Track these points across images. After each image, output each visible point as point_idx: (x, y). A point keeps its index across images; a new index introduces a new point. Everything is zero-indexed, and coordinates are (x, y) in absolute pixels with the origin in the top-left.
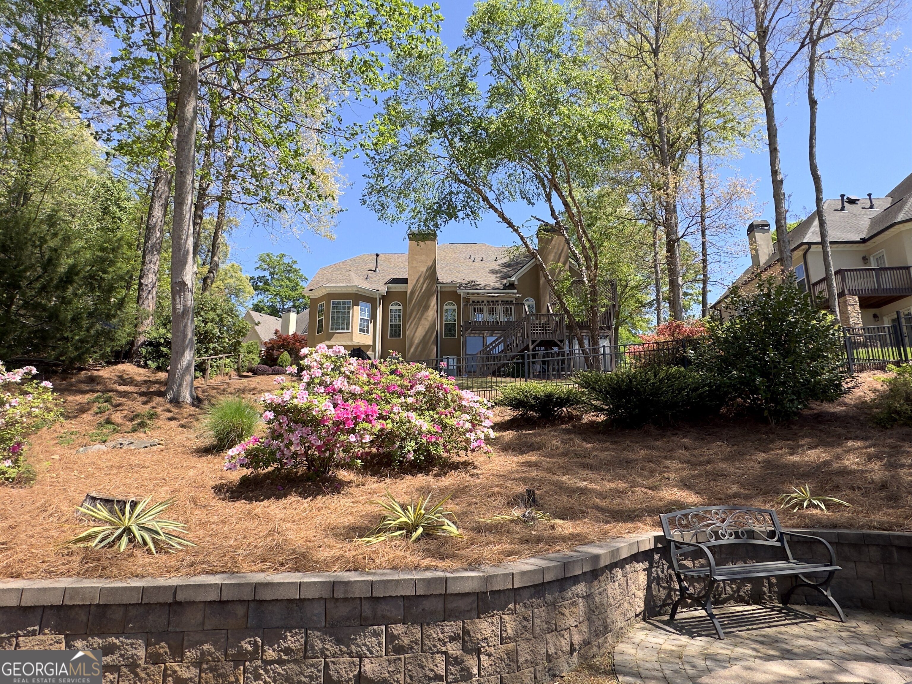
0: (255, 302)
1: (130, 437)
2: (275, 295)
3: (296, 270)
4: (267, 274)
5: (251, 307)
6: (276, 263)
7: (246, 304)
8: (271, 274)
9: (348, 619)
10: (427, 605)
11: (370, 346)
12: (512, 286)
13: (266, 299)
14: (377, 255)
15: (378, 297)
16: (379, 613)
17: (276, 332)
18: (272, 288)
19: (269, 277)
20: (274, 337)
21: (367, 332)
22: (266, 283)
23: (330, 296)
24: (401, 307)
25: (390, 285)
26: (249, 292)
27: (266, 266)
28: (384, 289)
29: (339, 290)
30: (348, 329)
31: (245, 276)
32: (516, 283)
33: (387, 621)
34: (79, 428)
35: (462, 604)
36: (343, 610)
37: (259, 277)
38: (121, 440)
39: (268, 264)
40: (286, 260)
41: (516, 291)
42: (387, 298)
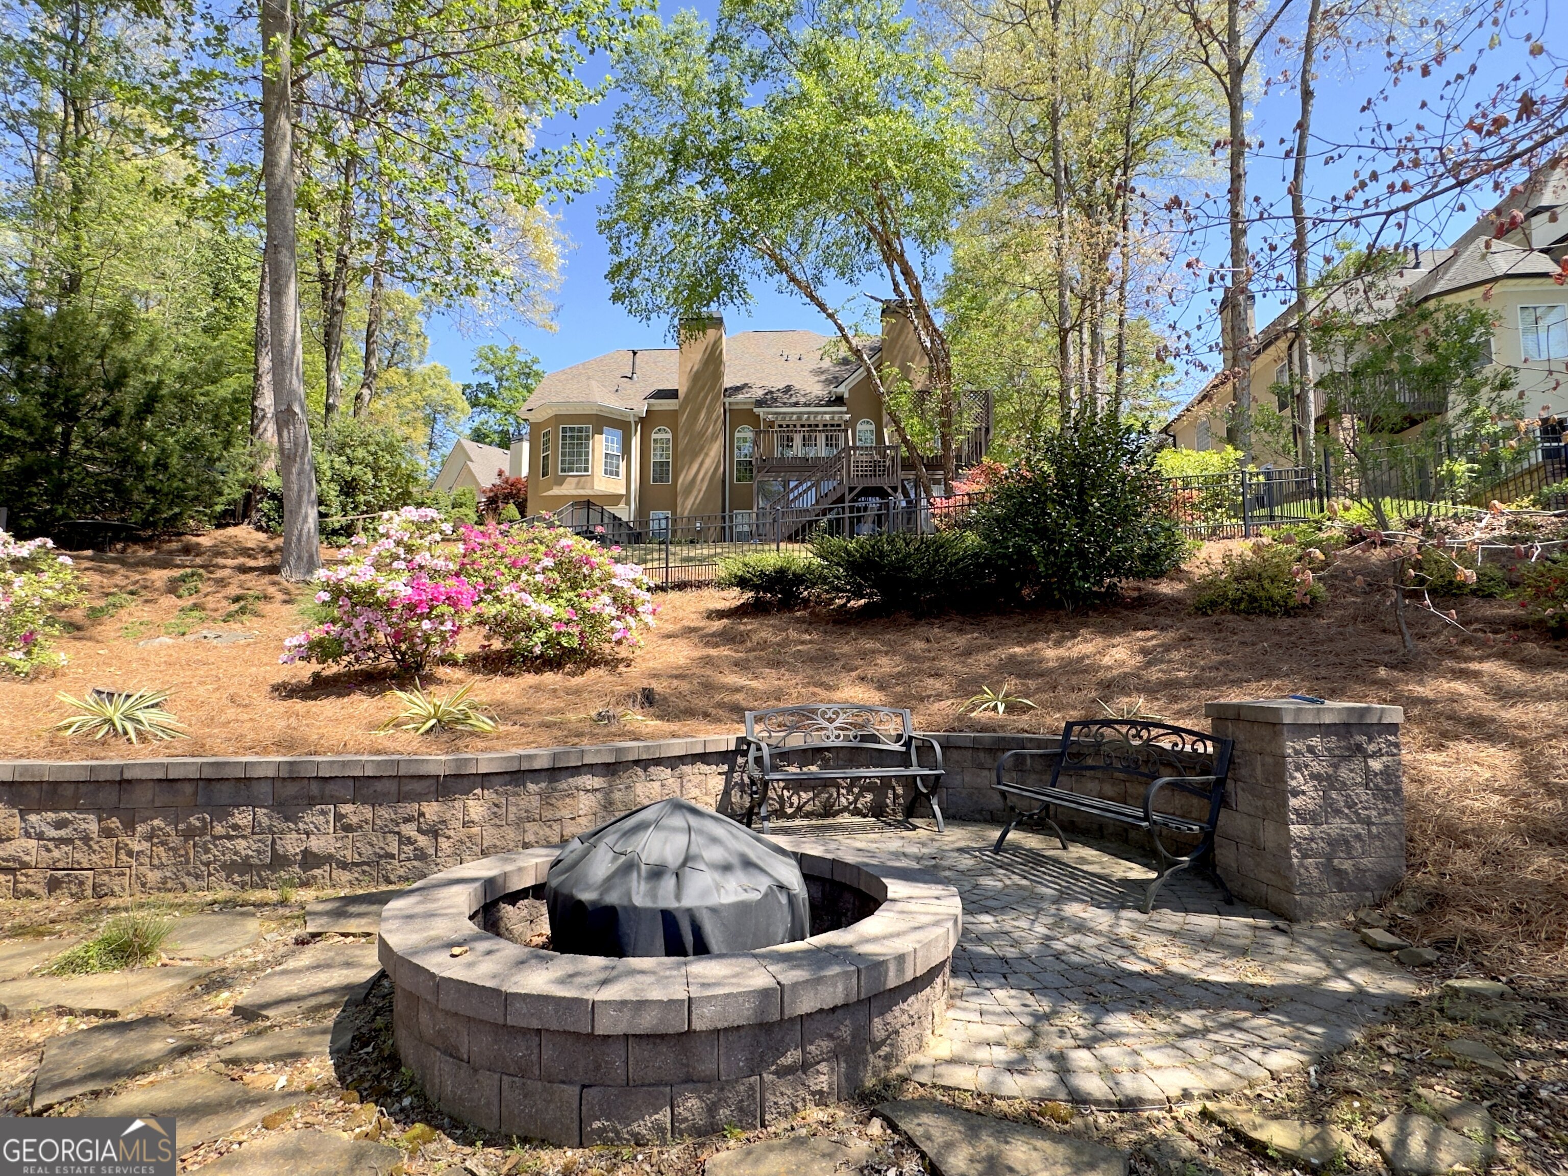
0: (476, 424)
1: (220, 627)
2: (506, 414)
3: (537, 374)
4: (491, 379)
5: (468, 432)
6: (505, 362)
7: (459, 429)
8: (499, 379)
9: (296, 798)
10: (379, 786)
11: (620, 496)
12: (839, 400)
13: (491, 420)
14: (635, 353)
15: (632, 420)
16: (327, 792)
17: (500, 474)
18: (499, 403)
19: (496, 385)
20: (498, 482)
21: (617, 474)
22: (491, 394)
23: (558, 419)
24: (669, 436)
25: (652, 401)
26: (463, 411)
27: (489, 367)
28: (642, 408)
29: (572, 412)
30: (586, 470)
31: (456, 386)
32: (846, 396)
33: (336, 801)
34: (153, 617)
35: (417, 786)
36: (292, 789)
37: (479, 385)
38: (205, 633)
39: (492, 364)
40: (521, 357)
41: (844, 409)
42: (647, 421)
